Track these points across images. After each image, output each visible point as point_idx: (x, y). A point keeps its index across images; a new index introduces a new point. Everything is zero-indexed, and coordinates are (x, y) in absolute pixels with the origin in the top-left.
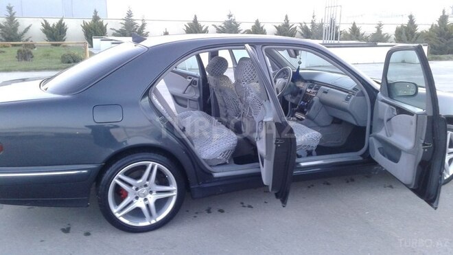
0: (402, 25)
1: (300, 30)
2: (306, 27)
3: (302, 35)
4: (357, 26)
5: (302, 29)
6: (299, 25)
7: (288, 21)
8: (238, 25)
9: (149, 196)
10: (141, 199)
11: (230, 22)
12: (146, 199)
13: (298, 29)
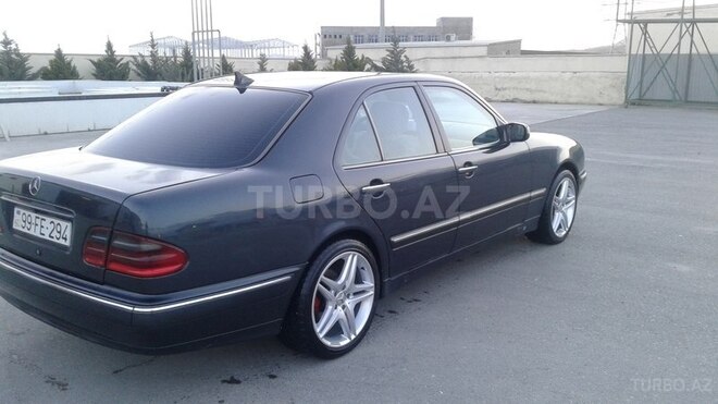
0: (295, 59)
1: (134, 68)
2: (146, 63)
3: (139, 75)
4: (229, 61)
5: (138, 65)
6: (132, 60)
7: (113, 53)
8: (26, 59)
9: (347, 302)
10: (339, 308)
11: (8, 53)
12: (344, 307)
13: (132, 66)
